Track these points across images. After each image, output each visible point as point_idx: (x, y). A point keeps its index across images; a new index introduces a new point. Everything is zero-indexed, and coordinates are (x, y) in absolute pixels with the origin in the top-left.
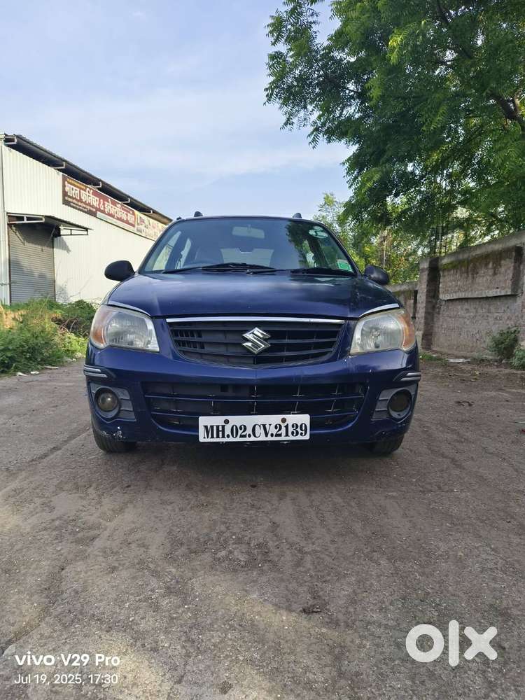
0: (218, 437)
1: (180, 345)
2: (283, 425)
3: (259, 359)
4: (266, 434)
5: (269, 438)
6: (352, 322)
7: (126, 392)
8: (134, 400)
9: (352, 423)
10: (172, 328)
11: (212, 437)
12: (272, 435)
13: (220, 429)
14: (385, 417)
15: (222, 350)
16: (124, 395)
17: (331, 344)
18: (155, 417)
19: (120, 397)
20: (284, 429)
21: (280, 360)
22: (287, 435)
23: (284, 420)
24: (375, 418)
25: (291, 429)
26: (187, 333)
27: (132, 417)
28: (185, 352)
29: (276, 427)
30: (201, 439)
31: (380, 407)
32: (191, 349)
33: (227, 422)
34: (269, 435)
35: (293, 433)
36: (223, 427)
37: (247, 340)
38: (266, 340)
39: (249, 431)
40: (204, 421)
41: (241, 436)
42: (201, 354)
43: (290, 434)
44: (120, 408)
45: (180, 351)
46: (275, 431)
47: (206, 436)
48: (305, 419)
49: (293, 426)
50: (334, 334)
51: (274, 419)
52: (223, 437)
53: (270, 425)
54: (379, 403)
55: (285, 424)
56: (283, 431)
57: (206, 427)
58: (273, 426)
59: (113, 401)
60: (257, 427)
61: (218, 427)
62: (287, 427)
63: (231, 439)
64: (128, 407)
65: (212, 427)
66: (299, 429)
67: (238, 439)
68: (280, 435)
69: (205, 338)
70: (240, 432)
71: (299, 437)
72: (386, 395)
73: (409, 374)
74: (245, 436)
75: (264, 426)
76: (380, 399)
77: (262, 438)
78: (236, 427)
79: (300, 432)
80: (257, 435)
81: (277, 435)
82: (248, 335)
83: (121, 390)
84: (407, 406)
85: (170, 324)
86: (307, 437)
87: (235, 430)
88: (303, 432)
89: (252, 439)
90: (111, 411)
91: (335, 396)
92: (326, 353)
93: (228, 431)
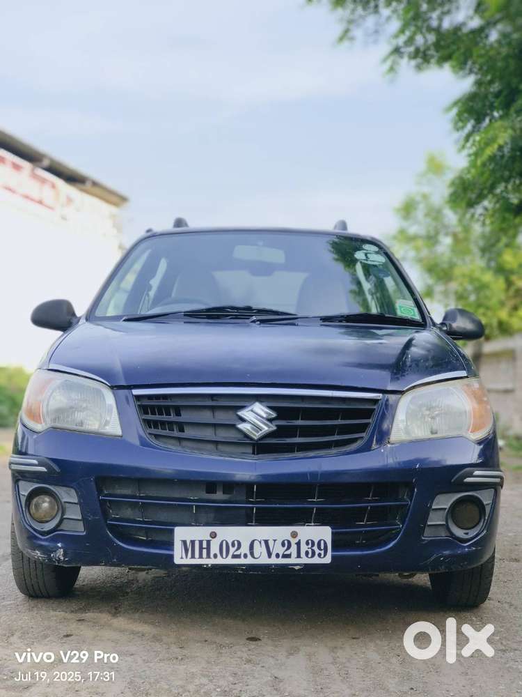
0: (201, 556)
1: (150, 427)
2: (294, 541)
3: (261, 447)
4: (270, 555)
5: (274, 561)
6: (392, 398)
7: (73, 492)
8: (83, 504)
9: (394, 543)
10: (139, 403)
11: (193, 557)
12: (277, 556)
13: (205, 545)
14: (443, 534)
15: (208, 434)
16: (68, 496)
17: (363, 428)
18: (112, 528)
19: (63, 500)
20: (294, 548)
21: (290, 448)
22: (299, 556)
23: (294, 535)
24: (428, 535)
25: (304, 548)
26: (160, 410)
27: (80, 529)
28: (157, 436)
29: (283, 544)
30: (177, 561)
31: (435, 519)
32: (166, 432)
33: (214, 535)
34: (273, 556)
35: (307, 553)
36: (208, 542)
37: (243, 420)
38: (270, 420)
39: (245, 549)
40: (182, 534)
41: (234, 556)
42: (180, 439)
43: (303, 554)
44: (63, 514)
45: (150, 434)
46: (281, 551)
47: (184, 556)
48: (324, 533)
49: (307, 543)
50: (368, 414)
51: (282, 532)
52: (208, 556)
53: (275, 541)
54: (432, 515)
55: (296, 540)
56: (294, 549)
57: (184, 542)
58: (279, 543)
59: (51, 508)
60: (256, 544)
61: (201, 542)
62: (298, 544)
63: (220, 561)
64: (74, 513)
65: (193, 542)
66: (315, 548)
67: (229, 561)
68: (289, 556)
69: (186, 416)
70: (232, 550)
71: (316, 560)
72: (444, 502)
73: (477, 473)
74: (238, 556)
75: (266, 542)
76: (433, 507)
77: (263, 559)
78: (227, 543)
79: (317, 552)
80: (256, 556)
81: (285, 556)
82: (244, 413)
83: (65, 488)
84: (478, 524)
85: (138, 397)
86: (327, 560)
87: (224, 548)
88: (322, 552)
89: (250, 561)
90: (47, 522)
91: (369, 502)
92: (355, 440)
93: (215, 549)
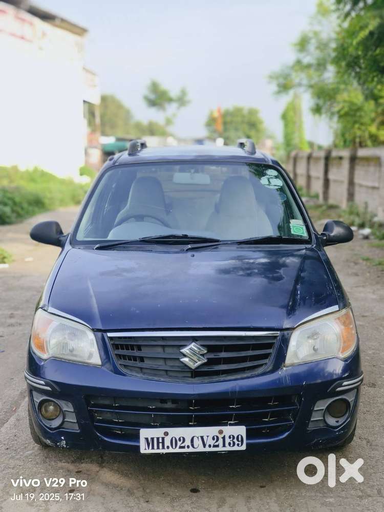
0: (158, 448)
1: (121, 359)
2: (220, 436)
3: (196, 373)
4: (204, 446)
5: (207, 449)
6: (286, 332)
7: (70, 405)
8: (78, 412)
9: (287, 434)
10: (112, 343)
11: (153, 448)
12: (210, 446)
13: (161, 441)
14: (322, 425)
15: (160, 364)
16: (68, 407)
17: (266, 356)
18: (98, 428)
19: (64, 409)
20: (221, 441)
21: (218, 373)
22: (224, 446)
23: (221, 432)
24: (311, 427)
25: (228, 440)
26: (127, 347)
27: (76, 429)
28: (125, 366)
29: (213, 439)
30: (143, 451)
31: (316, 417)
32: (131, 363)
33: (166, 434)
34: (207, 446)
35: (230, 444)
36: (163, 439)
37: (184, 355)
38: (203, 355)
39: (188, 442)
40: (145, 433)
41: (181, 447)
42: (141, 368)
43: (227, 444)
44: (64, 418)
45: (120, 364)
46: (212, 443)
47: (147, 448)
48: (241, 430)
49: (230, 437)
50: (270, 346)
51: (212, 431)
52: (163, 448)
53: (208, 436)
54: (314, 414)
55: (222, 436)
56: (221, 442)
57: (147, 439)
58: (210, 438)
59: (55, 410)
60: (195, 439)
61: (158, 439)
62: (224, 438)
63: (171, 450)
64: (72, 419)
65: (153, 439)
66: (235, 440)
67: (178, 450)
68: (217, 446)
69: (144, 352)
70: (179, 443)
71: (236, 448)
72: (322, 405)
73: (345, 383)
74: (183, 447)
75: (202, 438)
76: (315, 409)
77: (201, 449)
78: (175, 439)
79: (236, 442)
80: (195, 446)
81: (214, 446)
82: (185, 350)
83: (65, 402)
84: (346, 413)
85: (111, 338)
86: (244, 448)
87: (174, 442)
88: (240, 443)
89: (191, 450)
90: (53, 419)
91: (270, 407)
92: (261, 365)
93: (167, 443)
